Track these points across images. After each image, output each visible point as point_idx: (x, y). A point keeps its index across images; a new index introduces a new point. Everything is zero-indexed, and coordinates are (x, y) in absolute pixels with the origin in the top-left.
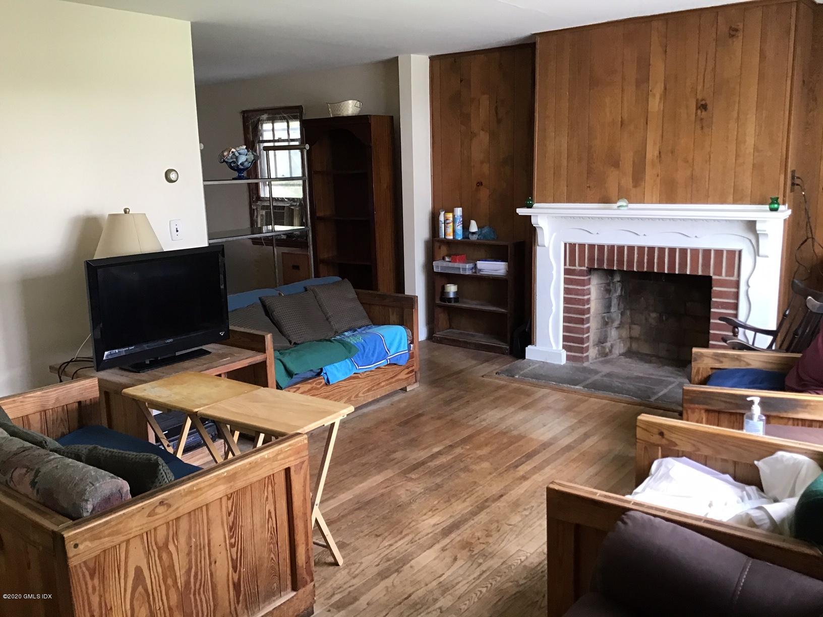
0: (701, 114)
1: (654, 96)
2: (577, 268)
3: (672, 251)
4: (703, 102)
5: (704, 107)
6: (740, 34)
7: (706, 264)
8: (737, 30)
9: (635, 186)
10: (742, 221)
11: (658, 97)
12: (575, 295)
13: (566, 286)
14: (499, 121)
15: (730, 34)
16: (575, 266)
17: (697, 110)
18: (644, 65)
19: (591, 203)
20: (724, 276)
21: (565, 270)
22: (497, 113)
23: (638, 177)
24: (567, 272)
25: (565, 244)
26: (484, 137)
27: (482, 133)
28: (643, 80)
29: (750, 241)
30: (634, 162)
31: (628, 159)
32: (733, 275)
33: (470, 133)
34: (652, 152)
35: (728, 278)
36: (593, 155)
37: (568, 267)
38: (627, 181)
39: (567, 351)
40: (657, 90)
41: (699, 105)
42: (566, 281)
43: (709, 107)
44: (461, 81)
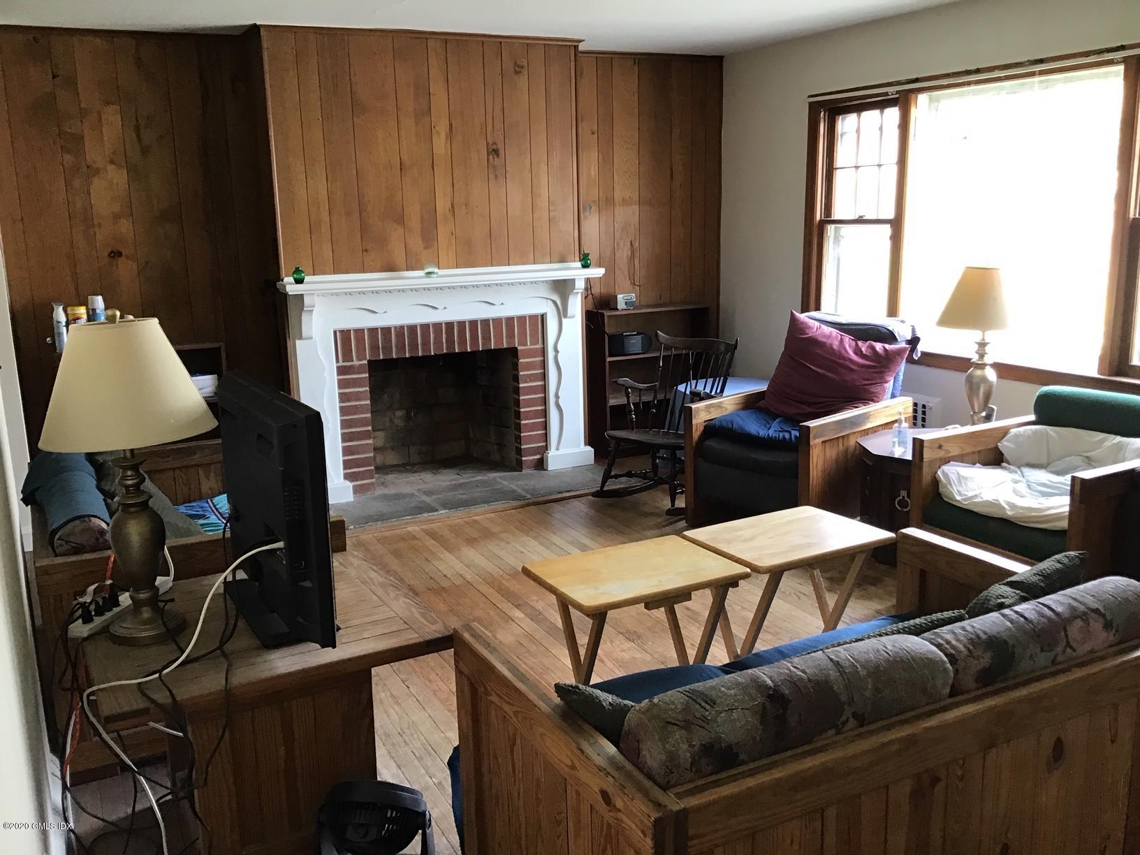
0: (494, 161)
1: (438, 133)
2: (356, 363)
3: (473, 323)
4: (495, 147)
5: (496, 152)
6: (525, 72)
7: (511, 335)
8: (523, 67)
9: (426, 248)
10: (546, 281)
11: (443, 135)
12: (355, 400)
13: (342, 391)
14: (145, 151)
15: (515, 71)
16: (353, 361)
17: (488, 155)
18: (424, 92)
19: (371, 272)
20: (529, 347)
21: (338, 368)
22: (138, 136)
23: (429, 237)
24: (341, 371)
25: (335, 332)
26: (117, 177)
27: (111, 168)
28: (424, 112)
29: (554, 302)
30: (422, 218)
31: (414, 212)
32: (537, 343)
33: (85, 169)
34: (442, 205)
35: (533, 347)
36: (367, 207)
37: (341, 364)
38: (416, 242)
39: (351, 481)
40: (442, 128)
41: (491, 150)
42: (342, 384)
43: (501, 152)
44: (54, 77)
